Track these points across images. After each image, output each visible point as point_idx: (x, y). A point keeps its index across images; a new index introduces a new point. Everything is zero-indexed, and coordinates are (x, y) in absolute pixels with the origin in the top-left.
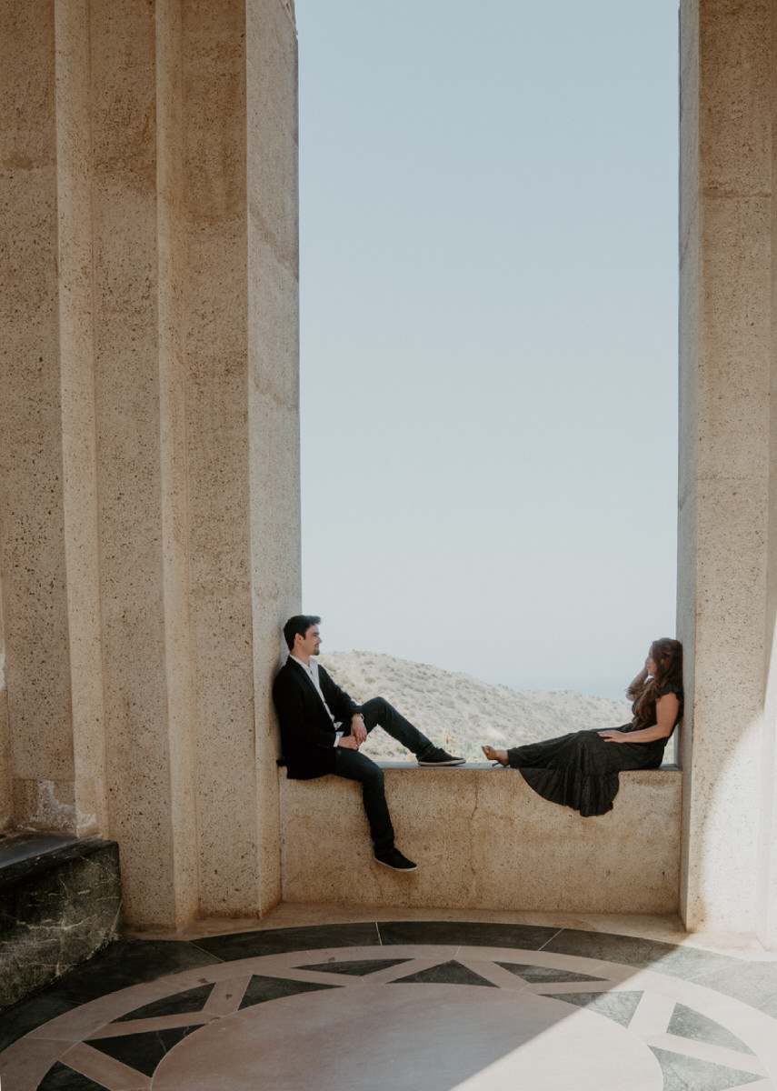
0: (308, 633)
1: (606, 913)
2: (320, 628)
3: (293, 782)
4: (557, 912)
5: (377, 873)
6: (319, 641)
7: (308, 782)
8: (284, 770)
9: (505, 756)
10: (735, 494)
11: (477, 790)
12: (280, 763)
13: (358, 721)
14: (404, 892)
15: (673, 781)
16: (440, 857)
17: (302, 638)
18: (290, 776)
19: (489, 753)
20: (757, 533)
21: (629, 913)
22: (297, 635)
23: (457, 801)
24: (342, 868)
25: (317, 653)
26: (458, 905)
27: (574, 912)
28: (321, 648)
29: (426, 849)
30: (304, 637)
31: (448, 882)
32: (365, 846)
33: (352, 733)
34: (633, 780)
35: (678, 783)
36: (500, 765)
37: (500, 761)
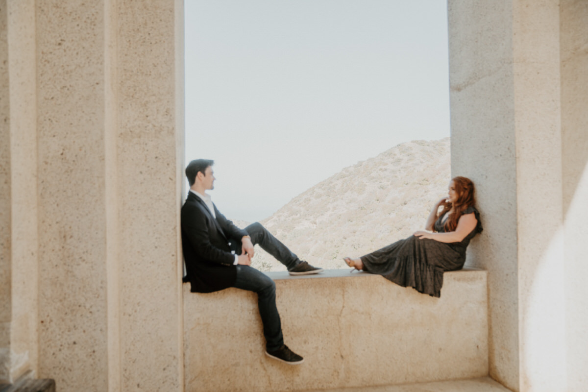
0: (207, 171)
1: (440, 381)
2: (213, 168)
3: (196, 295)
4: (405, 384)
5: (265, 365)
6: (214, 179)
7: (209, 294)
8: (188, 285)
9: (359, 263)
10: (538, 73)
11: (344, 292)
12: (185, 280)
13: (247, 241)
14: (288, 379)
15: (481, 278)
16: (317, 348)
17: (202, 175)
18: (193, 290)
19: (349, 262)
20: (553, 101)
21: (455, 380)
22: (199, 173)
23: (329, 302)
24: (237, 365)
25: (212, 188)
26: (331, 385)
27: (417, 382)
28: (215, 184)
29: (305, 342)
30: (204, 175)
31: (323, 368)
32: (257, 343)
33: (243, 252)
34: (454, 279)
35: (485, 279)
36: (356, 271)
37: (356, 267)
